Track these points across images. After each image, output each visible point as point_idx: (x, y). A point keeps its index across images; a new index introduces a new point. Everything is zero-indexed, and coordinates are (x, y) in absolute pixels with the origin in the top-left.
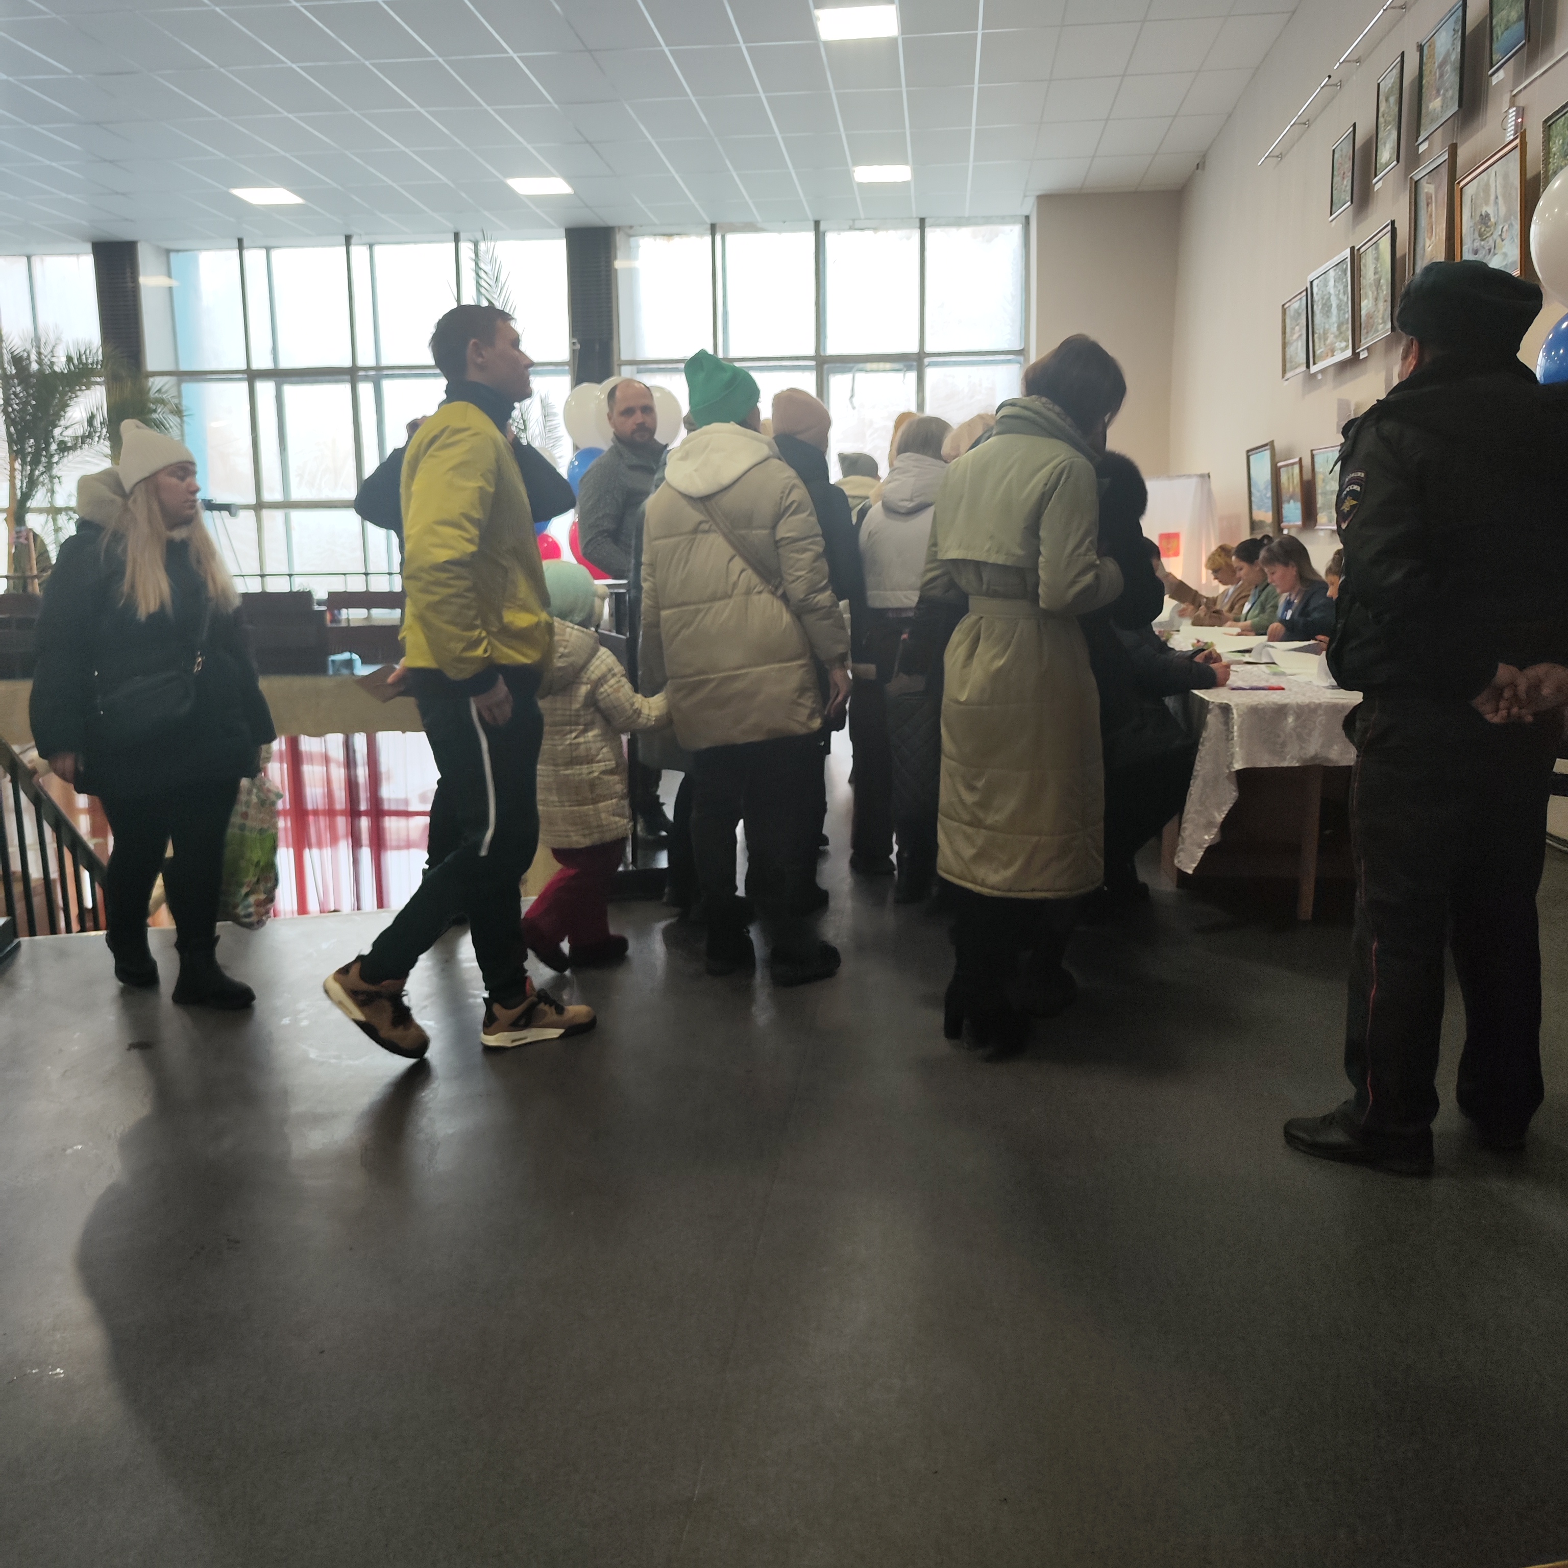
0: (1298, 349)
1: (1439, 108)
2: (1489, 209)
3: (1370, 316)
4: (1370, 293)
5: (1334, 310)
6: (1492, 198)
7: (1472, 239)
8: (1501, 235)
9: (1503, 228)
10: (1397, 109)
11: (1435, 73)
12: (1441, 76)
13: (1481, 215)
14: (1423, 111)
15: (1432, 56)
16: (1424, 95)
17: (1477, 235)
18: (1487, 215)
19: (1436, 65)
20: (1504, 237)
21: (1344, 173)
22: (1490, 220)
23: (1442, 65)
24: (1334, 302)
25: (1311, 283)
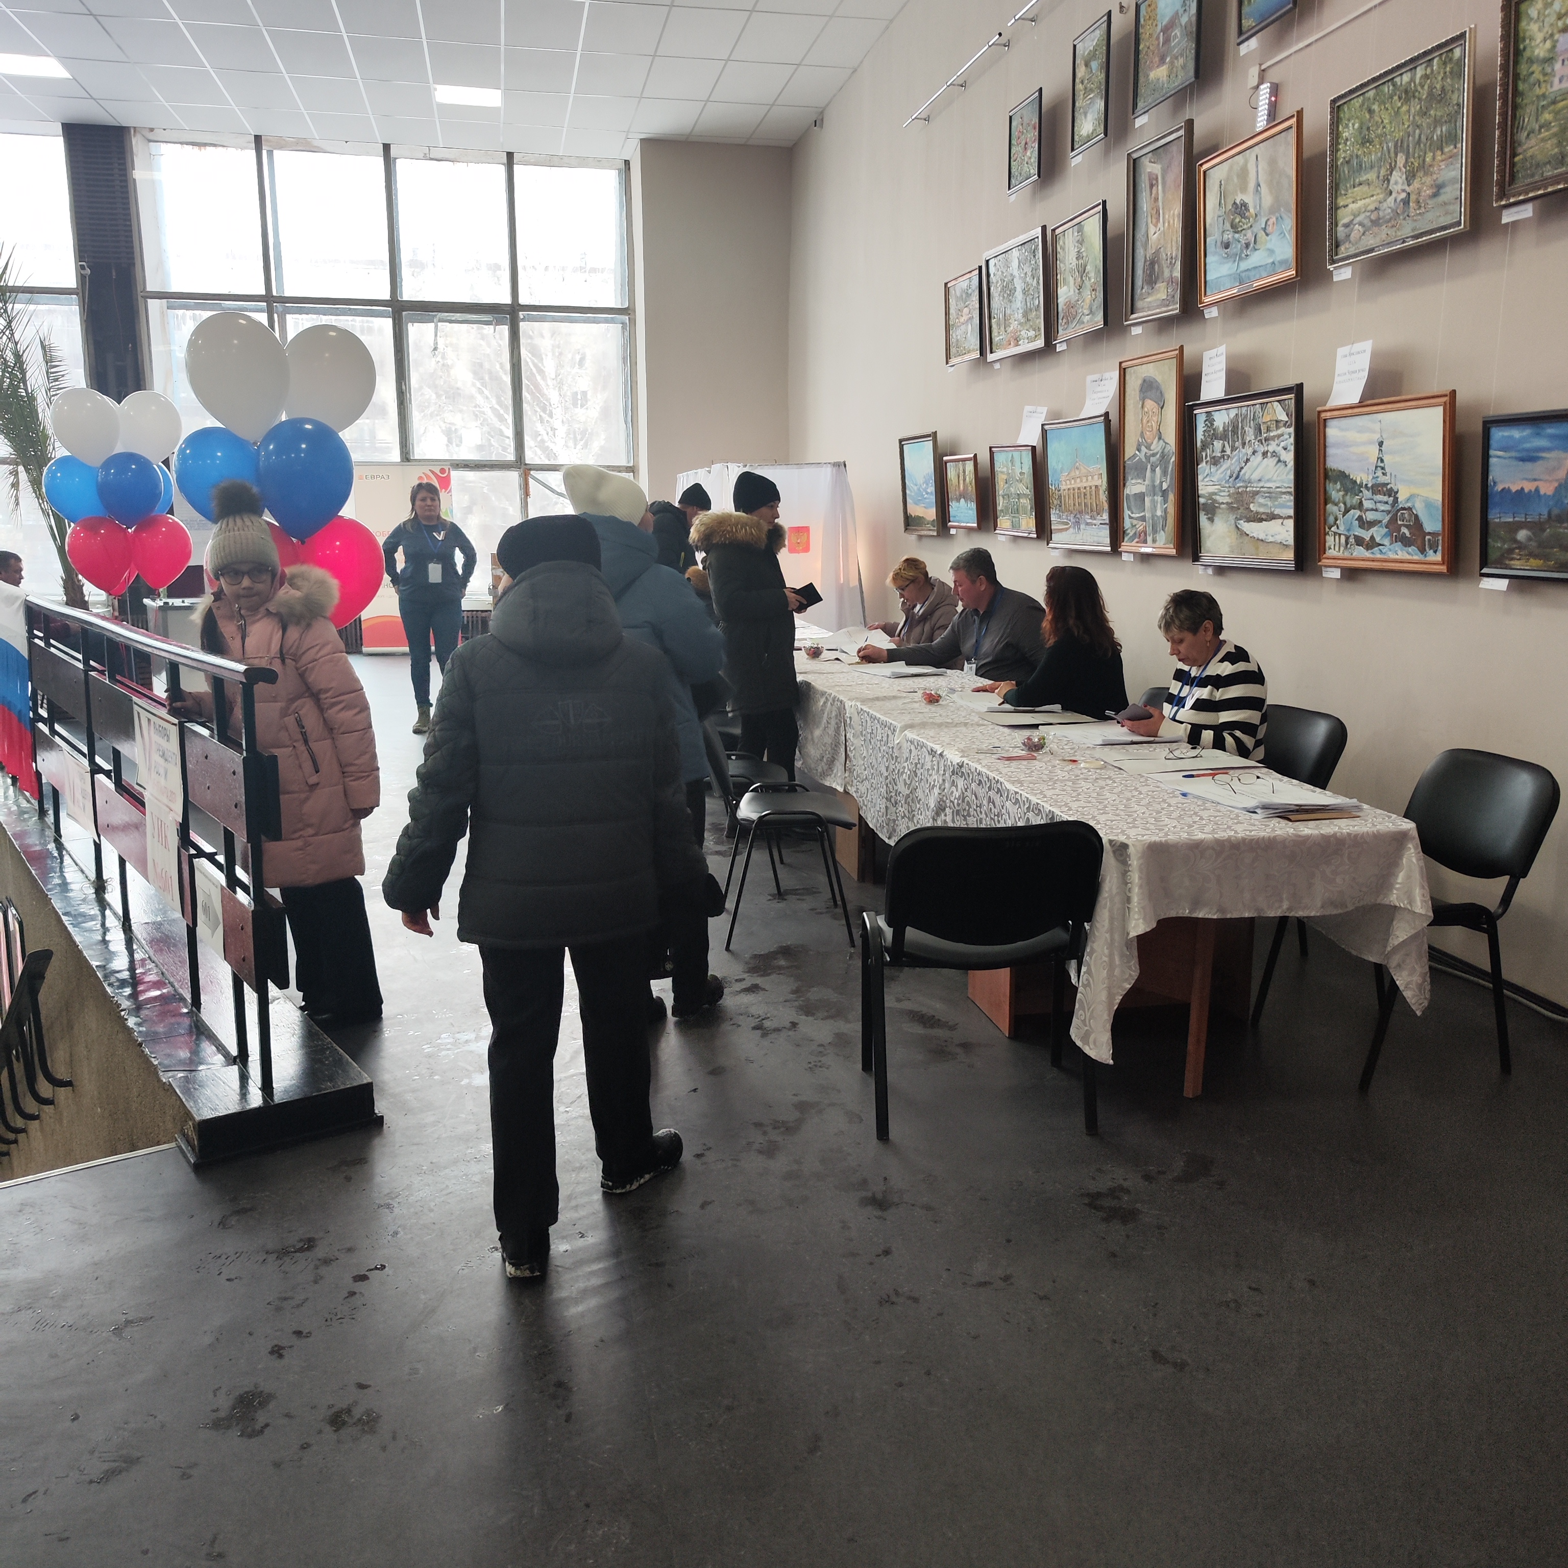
0: (967, 334)
1: (1165, 79)
2: (1249, 199)
3: (1070, 306)
4: (1071, 280)
5: (1019, 294)
6: (1252, 185)
7: (1221, 230)
8: (1264, 229)
9: (1268, 220)
10: (1103, 75)
11: (1158, 38)
12: (1167, 41)
13: (1235, 203)
14: (1142, 79)
15: (1152, 18)
16: (1142, 62)
17: (1228, 226)
18: (1244, 205)
19: (1159, 27)
20: (1269, 230)
21: (1026, 143)
22: (1247, 209)
23: (1166, 29)
24: (1019, 285)
25: (987, 262)
